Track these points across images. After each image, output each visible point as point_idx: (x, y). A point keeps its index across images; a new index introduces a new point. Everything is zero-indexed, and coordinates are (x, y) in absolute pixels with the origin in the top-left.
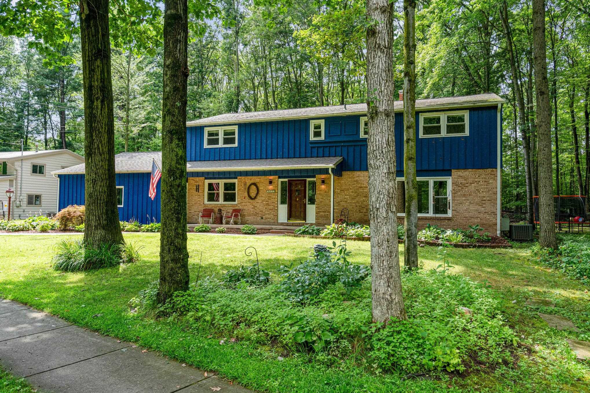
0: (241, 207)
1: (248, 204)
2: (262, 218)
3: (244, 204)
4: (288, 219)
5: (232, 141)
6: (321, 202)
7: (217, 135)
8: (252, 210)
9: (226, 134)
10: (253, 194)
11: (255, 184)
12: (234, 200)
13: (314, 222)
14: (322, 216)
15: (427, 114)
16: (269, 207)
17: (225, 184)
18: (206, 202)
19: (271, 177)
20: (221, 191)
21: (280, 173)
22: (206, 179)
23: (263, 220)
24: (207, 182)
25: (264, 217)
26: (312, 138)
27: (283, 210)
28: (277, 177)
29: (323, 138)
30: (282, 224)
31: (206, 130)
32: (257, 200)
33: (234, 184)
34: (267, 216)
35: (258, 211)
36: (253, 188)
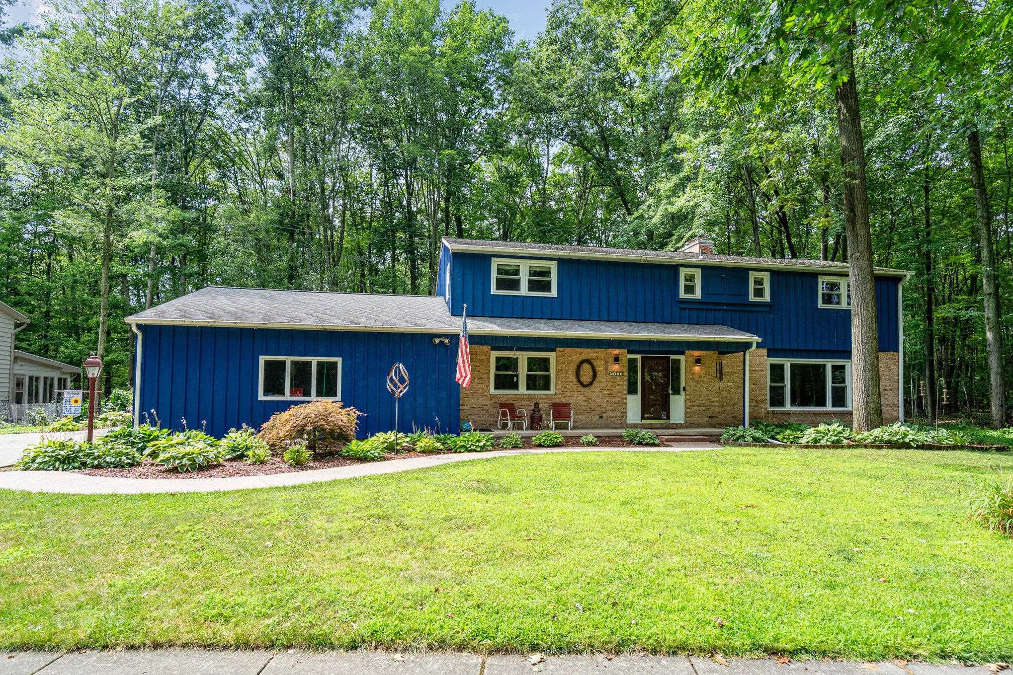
0: (564, 401)
1: (576, 394)
2: (601, 417)
3: (569, 394)
4: (643, 418)
5: (547, 287)
6: (694, 391)
7: (517, 272)
8: (583, 404)
9: (533, 273)
10: (586, 377)
11: (588, 361)
12: (547, 387)
13: (682, 422)
14: (695, 413)
15: (828, 277)
16: (613, 399)
17: (531, 360)
18: (492, 391)
19: (616, 351)
20: (523, 371)
21: (630, 345)
22: (493, 349)
23: (603, 421)
24: (494, 354)
25: (604, 415)
26: (682, 295)
27: (634, 404)
28: (626, 351)
29: (698, 295)
30: (635, 426)
31: (495, 263)
32: (592, 388)
33: (547, 360)
34: (610, 414)
35: (593, 405)
36: (586, 366)
